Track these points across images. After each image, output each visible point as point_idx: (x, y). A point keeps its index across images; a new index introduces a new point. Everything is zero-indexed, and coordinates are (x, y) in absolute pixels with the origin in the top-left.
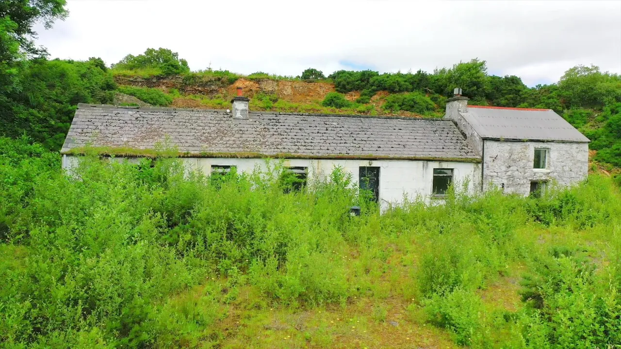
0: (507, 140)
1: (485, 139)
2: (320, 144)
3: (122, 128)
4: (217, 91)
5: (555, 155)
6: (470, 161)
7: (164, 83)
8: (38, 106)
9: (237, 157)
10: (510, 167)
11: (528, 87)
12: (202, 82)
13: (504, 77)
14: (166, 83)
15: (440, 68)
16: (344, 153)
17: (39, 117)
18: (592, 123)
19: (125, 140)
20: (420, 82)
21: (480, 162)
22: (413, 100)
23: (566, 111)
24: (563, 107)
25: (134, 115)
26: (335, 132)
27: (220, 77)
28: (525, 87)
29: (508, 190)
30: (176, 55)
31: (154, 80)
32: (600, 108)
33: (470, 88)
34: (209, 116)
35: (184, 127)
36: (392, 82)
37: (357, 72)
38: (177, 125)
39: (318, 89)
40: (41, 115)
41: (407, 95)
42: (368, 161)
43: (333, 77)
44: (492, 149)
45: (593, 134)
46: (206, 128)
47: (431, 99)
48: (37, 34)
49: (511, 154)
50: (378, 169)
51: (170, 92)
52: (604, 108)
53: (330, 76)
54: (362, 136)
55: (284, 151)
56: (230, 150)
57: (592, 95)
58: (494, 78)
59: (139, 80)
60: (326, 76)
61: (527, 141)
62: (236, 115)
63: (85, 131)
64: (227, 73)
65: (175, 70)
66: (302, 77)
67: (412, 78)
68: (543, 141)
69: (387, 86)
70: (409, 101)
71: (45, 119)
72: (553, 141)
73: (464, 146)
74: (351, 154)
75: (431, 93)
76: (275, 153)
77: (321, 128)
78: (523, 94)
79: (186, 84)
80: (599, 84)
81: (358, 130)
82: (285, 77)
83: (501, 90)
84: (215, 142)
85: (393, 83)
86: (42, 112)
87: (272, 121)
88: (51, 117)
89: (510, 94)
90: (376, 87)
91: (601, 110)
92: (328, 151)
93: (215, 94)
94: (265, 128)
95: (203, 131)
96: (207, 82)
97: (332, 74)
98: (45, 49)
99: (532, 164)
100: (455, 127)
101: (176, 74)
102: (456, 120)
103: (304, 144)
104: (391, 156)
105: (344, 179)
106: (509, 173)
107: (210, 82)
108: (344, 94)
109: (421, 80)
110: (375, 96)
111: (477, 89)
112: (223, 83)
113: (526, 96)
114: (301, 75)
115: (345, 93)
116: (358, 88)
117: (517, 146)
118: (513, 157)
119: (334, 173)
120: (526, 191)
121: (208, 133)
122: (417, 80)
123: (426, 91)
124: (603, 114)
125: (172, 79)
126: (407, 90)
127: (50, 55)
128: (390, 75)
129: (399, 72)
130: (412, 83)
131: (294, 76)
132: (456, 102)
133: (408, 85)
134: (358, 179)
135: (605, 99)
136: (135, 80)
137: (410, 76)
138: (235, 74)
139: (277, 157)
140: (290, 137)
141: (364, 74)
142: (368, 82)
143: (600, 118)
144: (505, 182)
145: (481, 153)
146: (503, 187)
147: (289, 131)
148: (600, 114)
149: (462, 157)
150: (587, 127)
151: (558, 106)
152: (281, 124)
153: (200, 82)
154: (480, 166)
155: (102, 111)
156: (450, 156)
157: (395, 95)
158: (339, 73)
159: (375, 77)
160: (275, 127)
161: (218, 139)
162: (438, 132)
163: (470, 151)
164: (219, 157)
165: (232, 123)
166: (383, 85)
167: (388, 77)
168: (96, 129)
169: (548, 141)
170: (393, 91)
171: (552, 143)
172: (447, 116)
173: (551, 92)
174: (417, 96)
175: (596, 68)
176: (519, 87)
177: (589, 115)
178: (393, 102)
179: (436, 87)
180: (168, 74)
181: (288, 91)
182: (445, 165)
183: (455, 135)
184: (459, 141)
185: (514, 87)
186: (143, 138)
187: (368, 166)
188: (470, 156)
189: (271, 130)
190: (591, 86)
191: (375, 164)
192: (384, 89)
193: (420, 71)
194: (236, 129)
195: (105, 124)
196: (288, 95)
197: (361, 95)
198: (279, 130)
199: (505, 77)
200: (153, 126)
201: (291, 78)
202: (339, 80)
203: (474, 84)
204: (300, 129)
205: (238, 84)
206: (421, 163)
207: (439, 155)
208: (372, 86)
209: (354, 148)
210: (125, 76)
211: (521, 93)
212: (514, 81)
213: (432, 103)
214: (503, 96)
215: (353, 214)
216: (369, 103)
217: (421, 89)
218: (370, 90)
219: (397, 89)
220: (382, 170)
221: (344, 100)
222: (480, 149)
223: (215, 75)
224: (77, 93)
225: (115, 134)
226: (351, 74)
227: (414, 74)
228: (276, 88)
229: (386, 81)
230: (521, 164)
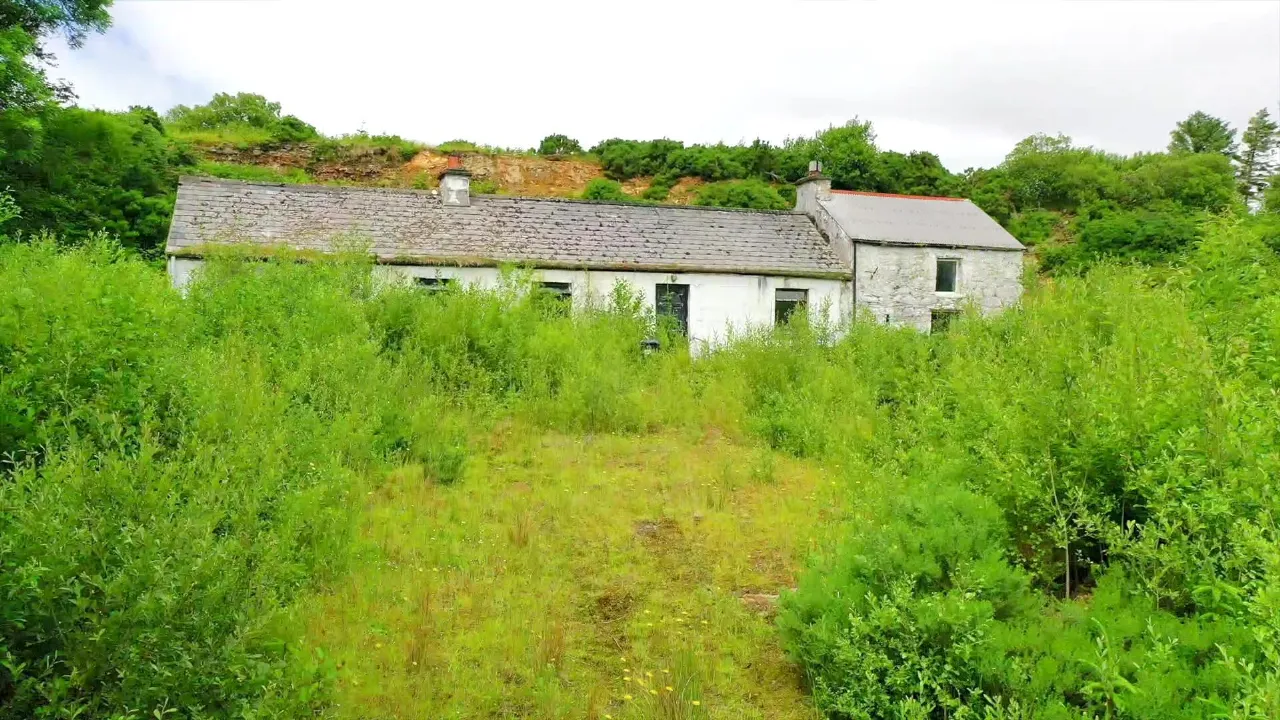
0: (891, 245)
1: (856, 242)
2: (592, 248)
3: (260, 215)
4: (378, 174)
5: (968, 270)
6: (834, 278)
7: (276, 157)
8: (65, 189)
9: (457, 266)
10: (898, 287)
11: (951, 172)
12: (350, 157)
13: (908, 154)
14: (281, 158)
15: (794, 137)
16: (631, 262)
17: (68, 210)
18: (1059, 236)
19: (268, 235)
20: (760, 161)
21: (849, 279)
22: (746, 193)
23: (1015, 215)
24: (1009, 207)
25: (278, 197)
26: (615, 229)
27: (385, 148)
28: (945, 172)
29: (896, 325)
30: (276, 107)
31: (257, 152)
32: (1072, 210)
33: (848, 172)
34: (403, 200)
35: (364, 217)
36: (707, 160)
37: (644, 142)
38: (351, 213)
39: (572, 173)
40: (73, 206)
41: (735, 184)
42: (670, 275)
43: (598, 151)
44: (869, 258)
45: (1057, 255)
46: (401, 219)
47: (779, 192)
48: (55, 58)
49: (900, 266)
50: (686, 287)
51: (291, 175)
52: (1079, 210)
53: (593, 150)
54: (659, 234)
55: (533, 256)
56: (445, 253)
57: (1059, 187)
58: (891, 154)
59: (228, 150)
60: (586, 147)
61: (924, 246)
62: (448, 199)
63: (199, 220)
64: (396, 139)
65: (295, 134)
66: (539, 151)
67: (744, 154)
68: (950, 247)
69: (699, 167)
70: (738, 194)
71: (81, 214)
72: (965, 247)
73: (825, 253)
74: (643, 263)
75: (778, 182)
76: (517, 260)
77: (592, 223)
78: (941, 185)
79: (318, 160)
80: (1070, 168)
81: (652, 226)
82: (508, 150)
83: (904, 178)
84: (418, 240)
85: (711, 162)
86: (73, 202)
87: (511, 209)
88: (92, 211)
89: (919, 185)
90: (678, 170)
91: (1073, 213)
92: (605, 259)
93: (375, 179)
94: (499, 221)
95: (396, 224)
96: (360, 157)
97: (597, 145)
98: (67, 85)
99: (933, 283)
100: (811, 224)
101: (299, 140)
102: (812, 214)
103: (564, 247)
104: (708, 267)
105: (632, 301)
106: (896, 298)
107: (366, 156)
108: (619, 183)
109: (760, 158)
110: (677, 187)
111: (861, 174)
112: (390, 158)
113: (946, 187)
114: (537, 147)
115: (623, 181)
116: (646, 172)
117: (909, 255)
118: (902, 271)
119: (617, 291)
120: (926, 325)
121: (406, 227)
122: (753, 157)
123: (770, 179)
124: (1077, 219)
125: (292, 149)
126: (735, 176)
127: (77, 97)
128: (703, 147)
129: (721, 143)
130: (745, 164)
131: (525, 148)
132: (812, 184)
133: (737, 167)
134: (654, 302)
135: (1081, 195)
136: (220, 152)
137: (741, 150)
138: (412, 144)
139: (521, 266)
140: (540, 236)
141: (655, 144)
142: (664, 160)
143: (1072, 227)
144: (890, 311)
145: (852, 267)
146: (888, 320)
147: (537, 226)
148: (1072, 220)
149: (822, 271)
150: (1049, 244)
151: (1001, 205)
152: (523, 215)
153: (347, 156)
154: (850, 284)
155: (224, 189)
156: (803, 269)
157: (714, 184)
158: (610, 143)
159: (678, 152)
160: (515, 220)
161: (423, 236)
162: (782, 232)
163: (834, 261)
164: (427, 265)
165: (443, 212)
166: (693, 166)
167: (700, 152)
168: (217, 217)
169: (958, 247)
170: (710, 177)
171: (963, 250)
172: (797, 209)
173: (991, 181)
174: (756, 186)
175: (1067, 140)
176: (935, 173)
177: (1054, 222)
178: (710, 197)
179: (787, 170)
180: (284, 141)
181: (515, 175)
182: (794, 284)
183: (810, 237)
184: (816, 247)
185: (926, 171)
186: (299, 233)
187: (670, 282)
188: (834, 269)
189: (508, 224)
190: (1058, 170)
191: (681, 280)
192: (694, 174)
193: (758, 141)
194: (451, 221)
195: (231, 210)
196: (515, 183)
197: (652, 185)
198: (522, 225)
199: (912, 154)
200: (313, 214)
201: (519, 152)
202: (611, 156)
203: (855, 166)
204: (557, 224)
205: (420, 161)
206: (755, 279)
207: (785, 267)
208: (672, 166)
209: (646, 255)
210: (199, 142)
211: (937, 183)
212: (926, 161)
213: (780, 198)
214: (907, 189)
215: (648, 351)
216: (666, 198)
217: (761, 174)
218: (668, 175)
219: (717, 174)
220: (691, 288)
221: (620, 193)
222: (851, 258)
223: (374, 144)
224: (135, 168)
225: (250, 225)
226: (632, 145)
227: (748, 147)
228: (492, 170)
229: (697, 159)
230: (916, 283)
